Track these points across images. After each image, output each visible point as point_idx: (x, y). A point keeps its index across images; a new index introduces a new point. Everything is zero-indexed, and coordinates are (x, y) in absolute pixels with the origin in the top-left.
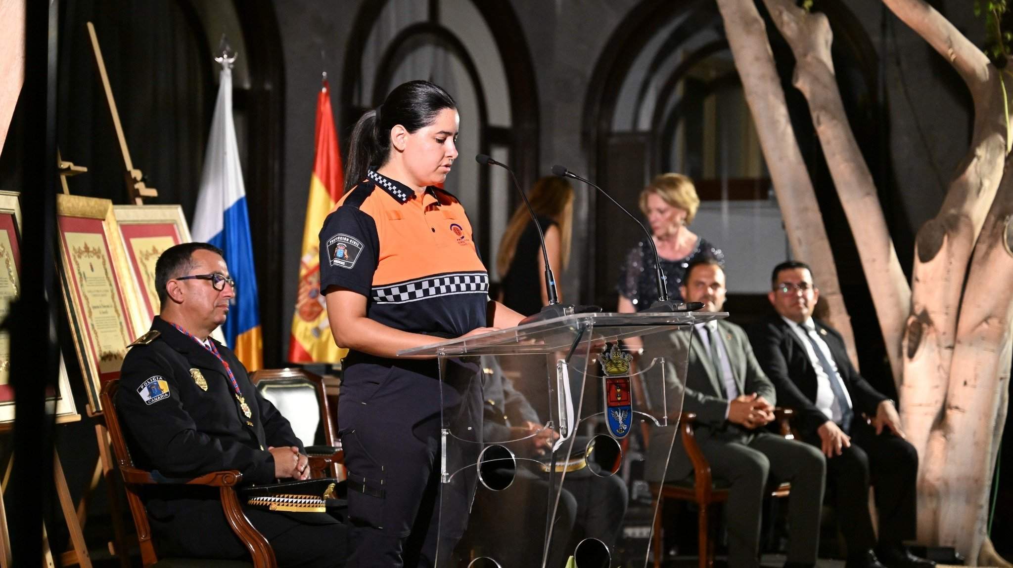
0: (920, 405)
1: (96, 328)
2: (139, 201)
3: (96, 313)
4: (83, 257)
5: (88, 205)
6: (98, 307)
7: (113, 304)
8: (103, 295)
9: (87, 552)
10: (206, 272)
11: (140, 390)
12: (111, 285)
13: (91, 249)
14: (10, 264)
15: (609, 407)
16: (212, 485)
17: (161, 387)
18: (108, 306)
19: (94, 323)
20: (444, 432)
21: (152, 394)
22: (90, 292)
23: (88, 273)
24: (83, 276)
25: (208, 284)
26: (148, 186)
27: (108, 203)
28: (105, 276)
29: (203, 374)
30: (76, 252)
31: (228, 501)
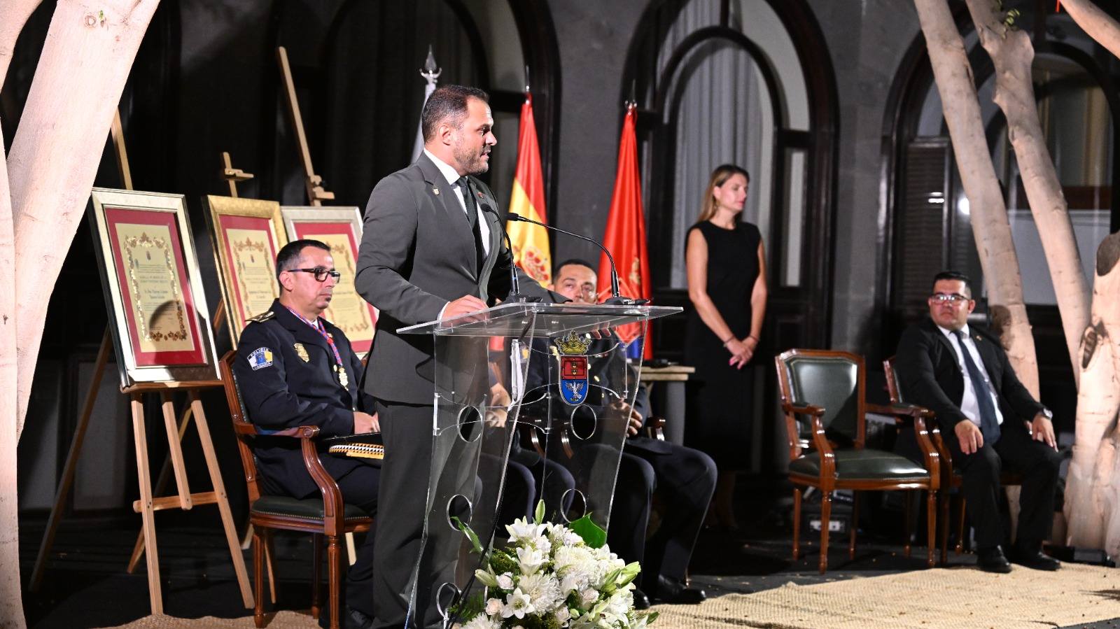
0: (1093, 413)
1: (251, 309)
2: (317, 203)
3: (252, 298)
4: (244, 250)
5: (253, 206)
6: (255, 292)
7: (272, 291)
8: (261, 283)
9: (225, 494)
10: (312, 265)
11: (250, 357)
12: (271, 274)
13: (253, 243)
14: (169, 253)
15: (562, 379)
16: (296, 436)
17: (266, 356)
18: (266, 292)
19: (250, 306)
20: (436, 395)
21: (258, 362)
22: (248, 279)
23: (248, 263)
24: (242, 266)
25: (312, 276)
26: (327, 190)
27: (274, 205)
28: (266, 266)
29: (305, 348)
30: (236, 245)
31: (307, 449)
